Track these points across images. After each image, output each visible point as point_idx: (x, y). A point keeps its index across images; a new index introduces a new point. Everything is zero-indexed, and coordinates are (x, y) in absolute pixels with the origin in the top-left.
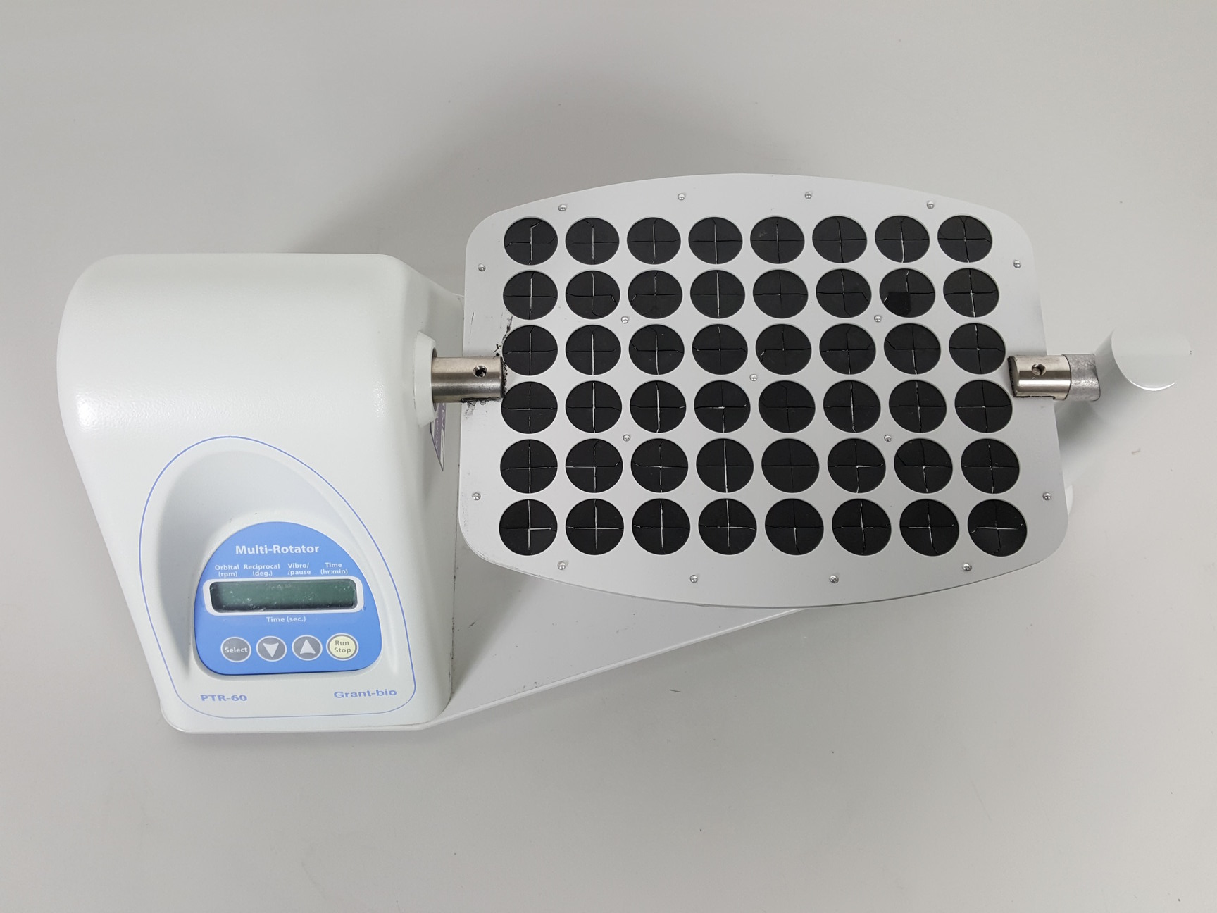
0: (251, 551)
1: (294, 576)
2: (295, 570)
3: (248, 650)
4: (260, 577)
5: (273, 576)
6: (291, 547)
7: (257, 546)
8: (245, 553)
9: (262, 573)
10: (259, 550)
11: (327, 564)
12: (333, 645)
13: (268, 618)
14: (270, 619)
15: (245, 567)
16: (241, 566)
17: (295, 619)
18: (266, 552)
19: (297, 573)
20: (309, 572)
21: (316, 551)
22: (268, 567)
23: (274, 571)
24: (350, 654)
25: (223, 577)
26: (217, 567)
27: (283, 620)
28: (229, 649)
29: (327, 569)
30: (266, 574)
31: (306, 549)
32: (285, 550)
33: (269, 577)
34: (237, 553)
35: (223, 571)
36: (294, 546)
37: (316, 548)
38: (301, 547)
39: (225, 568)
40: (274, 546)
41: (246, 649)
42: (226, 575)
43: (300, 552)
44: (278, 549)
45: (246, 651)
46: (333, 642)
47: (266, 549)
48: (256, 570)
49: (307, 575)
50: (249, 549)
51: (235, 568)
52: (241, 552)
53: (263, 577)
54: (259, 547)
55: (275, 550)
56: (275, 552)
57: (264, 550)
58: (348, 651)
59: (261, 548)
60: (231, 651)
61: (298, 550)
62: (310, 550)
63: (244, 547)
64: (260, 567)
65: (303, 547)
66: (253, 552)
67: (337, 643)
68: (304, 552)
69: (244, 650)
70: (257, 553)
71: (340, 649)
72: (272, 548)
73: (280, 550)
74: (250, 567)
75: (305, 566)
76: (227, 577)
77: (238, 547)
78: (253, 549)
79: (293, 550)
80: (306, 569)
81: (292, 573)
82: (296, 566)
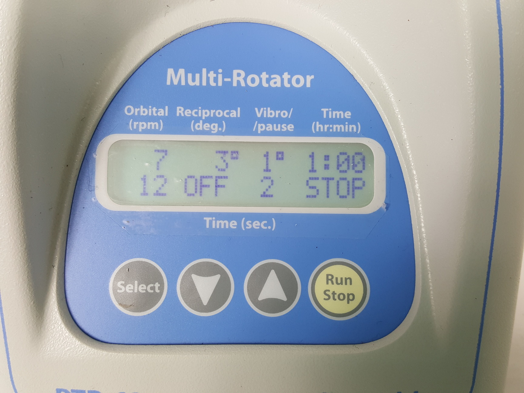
0: (194, 80)
1: (265, 133)
2: (265, 121)
3: (161, 288)
4: (203, 132)
5: (228, 133)
6: (264, 76)
7: (204, 71)
8: (183, 83)
9: (207, 126)
10: (208, 79)
11: (325, 110)
12: (321, 285)
13: (208, 219)
14: (211, 222)
15: (180, 111)
16: (172, 111)
17: (256, 225)
18: (220, 84)
19: (270, 127)
20: (291, 127)
21: (308, 85)
22: (220, 113)
23: (229, 121)
24: (354, 305)
25: (136, 131)
26: (129, 110)
27: (233, 224)
28: (125, 285)
29: (323, 122)
30: (215, 127)
31: (290, 81)
32: (253, 81)
33: (219, 133)
34: (168, 83)
35: (139, 118)
36: (270, 73)
37: (309, 78)
38: (281, 75)
39: (143, 111)
40: (235, 72)
41: (157, 285)
42: (143, 126)
43: (279, 85)
44: (241, 79)
45: (157, 291)
46: (322, 277)
47: (220, 76)
48: (197, 120)
49: (287, 134)
50: (190, 76)
51: (161, 113)
52: (176, 82)
53: (209, 133)
54: (208, 72)
55: (235, 78)
56: (235, 84)
57: (216, 80)
58: (350, 298)
59: (212, 75)
60: (129, 288)
61: (276, 82)
62: (298, 81)
63: (182, 71)
64: (205, 113)
65: (286, 76)
66: (197, 83)
67: (330, 279)
68: (287, 85)
69: (153, 288)
70: (204, 83)
71: (334, 293)
72: (231, 77)
73: (245, 79)
74: (188, 113)
75: (285, 114)
76: (146, 132)
77: (170, 71)
78: (197, 76)
79: (268, 81)
80: (287, 121)
81: (261, 127)
82: (270, 113)
